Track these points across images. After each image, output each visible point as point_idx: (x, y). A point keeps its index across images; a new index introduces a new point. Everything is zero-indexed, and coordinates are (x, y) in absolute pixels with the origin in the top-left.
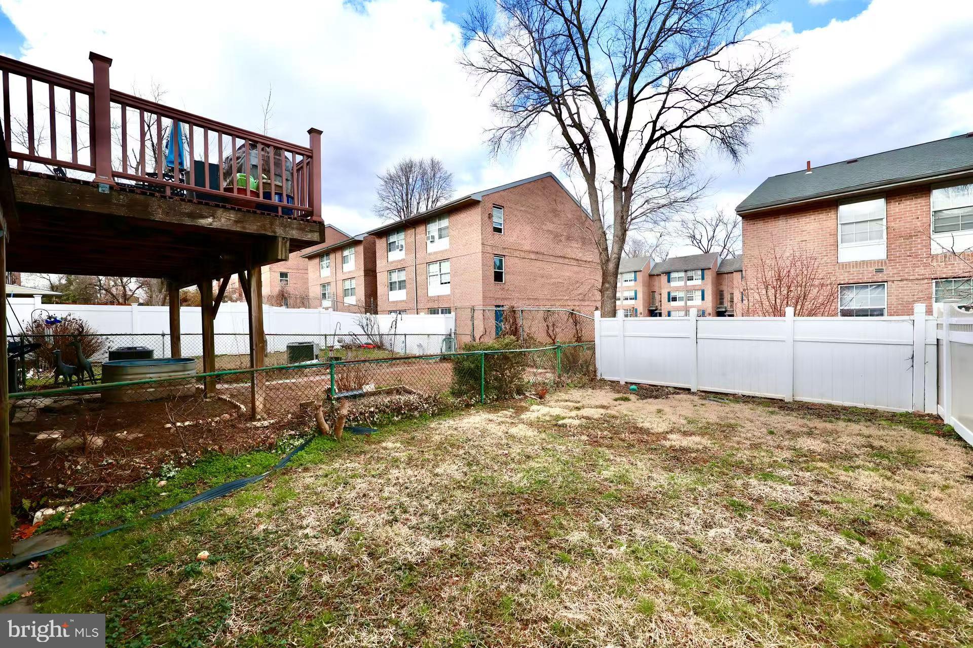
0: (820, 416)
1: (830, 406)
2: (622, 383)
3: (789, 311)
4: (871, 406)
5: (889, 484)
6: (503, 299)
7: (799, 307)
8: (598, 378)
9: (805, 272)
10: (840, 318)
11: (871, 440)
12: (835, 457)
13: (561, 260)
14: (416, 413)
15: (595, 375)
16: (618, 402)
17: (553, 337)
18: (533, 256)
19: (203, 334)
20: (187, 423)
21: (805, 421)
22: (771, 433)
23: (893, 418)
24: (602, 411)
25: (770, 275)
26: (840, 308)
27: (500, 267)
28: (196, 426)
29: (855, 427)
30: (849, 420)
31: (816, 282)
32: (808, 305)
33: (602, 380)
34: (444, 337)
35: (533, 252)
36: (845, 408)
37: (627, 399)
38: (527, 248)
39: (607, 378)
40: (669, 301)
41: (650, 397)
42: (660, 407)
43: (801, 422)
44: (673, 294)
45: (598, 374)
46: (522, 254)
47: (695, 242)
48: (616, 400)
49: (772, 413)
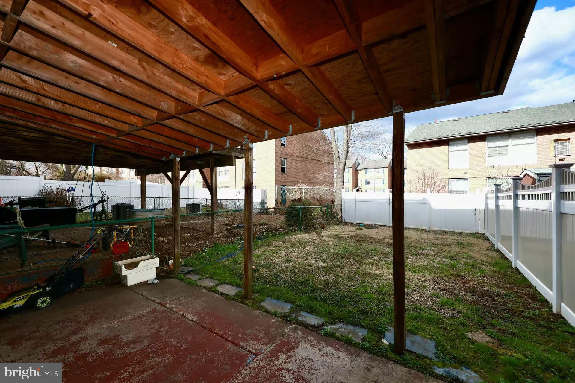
0: (440, 234)
1: (444, 231)
2: (355, 223)
3: (429, 190)
4: (460, 231)
5: (462, 250)
6: (285, 182)
7: (432, 189)
8: (343, 221)
9: (435, 173)
10: (449, 194)
11: (458, 241)
12: (445, 245)
13: (314, 162)
14: (277, 233)
15: (342, 220)
16: (358, 230)
17: (320, 202)
18: (300, 159)
19: (172, 198)
20: (189, 235)
21: (435, 236)
22: (423, 239)
23: (467, 235)
24: (354, 233)
25: (420, 174)
26: (449, 190)
27: (284, 165)
28: (192, 236)
29: (453, 237)
30: (451, 235)
31: (440, 177)
32: (436, 188)
33: (345, 222)
34: (260, 201)
35: (300, 157)
36: (450, 232)
37: (361, 229)
38: (298, 155)
39: (347, 221)
40: (366, 184)
41: (371, 228)
42: (377, 231)
43: (433, 236)
44: (368, 181)
45: (343, 220)
46: (295, 158)
47: (379, 152)
48: (356, 229)
49: (422, 233)
